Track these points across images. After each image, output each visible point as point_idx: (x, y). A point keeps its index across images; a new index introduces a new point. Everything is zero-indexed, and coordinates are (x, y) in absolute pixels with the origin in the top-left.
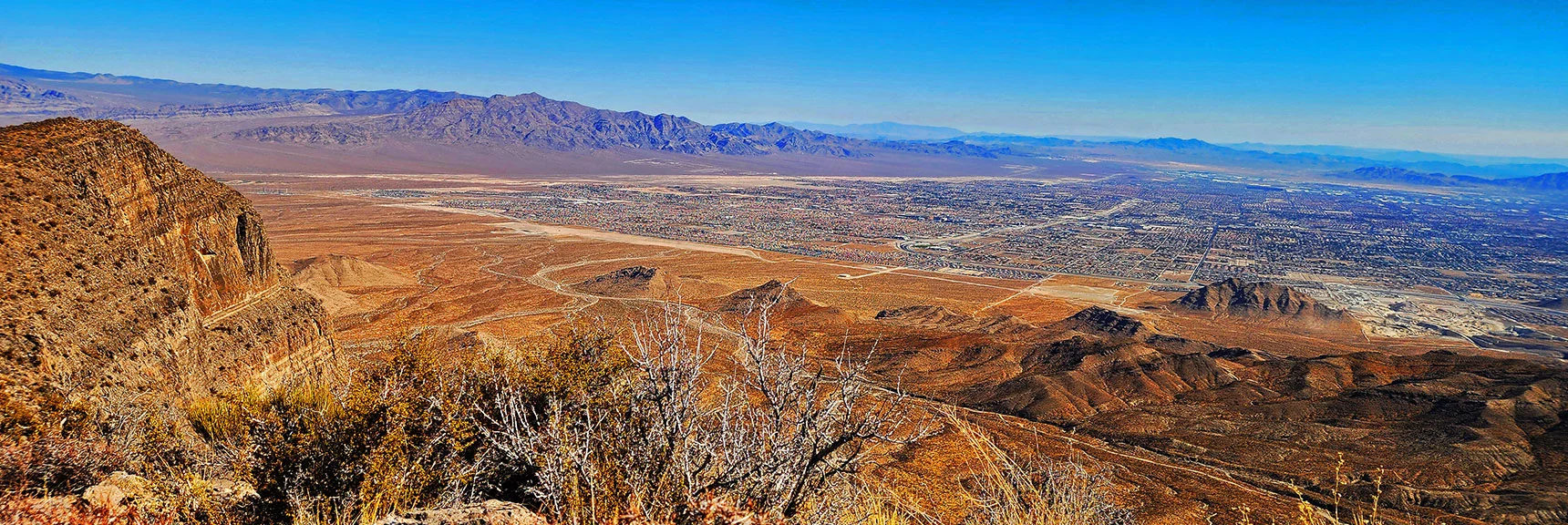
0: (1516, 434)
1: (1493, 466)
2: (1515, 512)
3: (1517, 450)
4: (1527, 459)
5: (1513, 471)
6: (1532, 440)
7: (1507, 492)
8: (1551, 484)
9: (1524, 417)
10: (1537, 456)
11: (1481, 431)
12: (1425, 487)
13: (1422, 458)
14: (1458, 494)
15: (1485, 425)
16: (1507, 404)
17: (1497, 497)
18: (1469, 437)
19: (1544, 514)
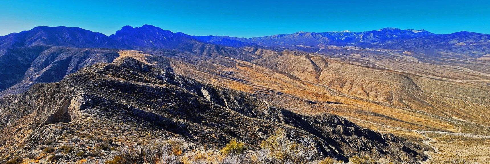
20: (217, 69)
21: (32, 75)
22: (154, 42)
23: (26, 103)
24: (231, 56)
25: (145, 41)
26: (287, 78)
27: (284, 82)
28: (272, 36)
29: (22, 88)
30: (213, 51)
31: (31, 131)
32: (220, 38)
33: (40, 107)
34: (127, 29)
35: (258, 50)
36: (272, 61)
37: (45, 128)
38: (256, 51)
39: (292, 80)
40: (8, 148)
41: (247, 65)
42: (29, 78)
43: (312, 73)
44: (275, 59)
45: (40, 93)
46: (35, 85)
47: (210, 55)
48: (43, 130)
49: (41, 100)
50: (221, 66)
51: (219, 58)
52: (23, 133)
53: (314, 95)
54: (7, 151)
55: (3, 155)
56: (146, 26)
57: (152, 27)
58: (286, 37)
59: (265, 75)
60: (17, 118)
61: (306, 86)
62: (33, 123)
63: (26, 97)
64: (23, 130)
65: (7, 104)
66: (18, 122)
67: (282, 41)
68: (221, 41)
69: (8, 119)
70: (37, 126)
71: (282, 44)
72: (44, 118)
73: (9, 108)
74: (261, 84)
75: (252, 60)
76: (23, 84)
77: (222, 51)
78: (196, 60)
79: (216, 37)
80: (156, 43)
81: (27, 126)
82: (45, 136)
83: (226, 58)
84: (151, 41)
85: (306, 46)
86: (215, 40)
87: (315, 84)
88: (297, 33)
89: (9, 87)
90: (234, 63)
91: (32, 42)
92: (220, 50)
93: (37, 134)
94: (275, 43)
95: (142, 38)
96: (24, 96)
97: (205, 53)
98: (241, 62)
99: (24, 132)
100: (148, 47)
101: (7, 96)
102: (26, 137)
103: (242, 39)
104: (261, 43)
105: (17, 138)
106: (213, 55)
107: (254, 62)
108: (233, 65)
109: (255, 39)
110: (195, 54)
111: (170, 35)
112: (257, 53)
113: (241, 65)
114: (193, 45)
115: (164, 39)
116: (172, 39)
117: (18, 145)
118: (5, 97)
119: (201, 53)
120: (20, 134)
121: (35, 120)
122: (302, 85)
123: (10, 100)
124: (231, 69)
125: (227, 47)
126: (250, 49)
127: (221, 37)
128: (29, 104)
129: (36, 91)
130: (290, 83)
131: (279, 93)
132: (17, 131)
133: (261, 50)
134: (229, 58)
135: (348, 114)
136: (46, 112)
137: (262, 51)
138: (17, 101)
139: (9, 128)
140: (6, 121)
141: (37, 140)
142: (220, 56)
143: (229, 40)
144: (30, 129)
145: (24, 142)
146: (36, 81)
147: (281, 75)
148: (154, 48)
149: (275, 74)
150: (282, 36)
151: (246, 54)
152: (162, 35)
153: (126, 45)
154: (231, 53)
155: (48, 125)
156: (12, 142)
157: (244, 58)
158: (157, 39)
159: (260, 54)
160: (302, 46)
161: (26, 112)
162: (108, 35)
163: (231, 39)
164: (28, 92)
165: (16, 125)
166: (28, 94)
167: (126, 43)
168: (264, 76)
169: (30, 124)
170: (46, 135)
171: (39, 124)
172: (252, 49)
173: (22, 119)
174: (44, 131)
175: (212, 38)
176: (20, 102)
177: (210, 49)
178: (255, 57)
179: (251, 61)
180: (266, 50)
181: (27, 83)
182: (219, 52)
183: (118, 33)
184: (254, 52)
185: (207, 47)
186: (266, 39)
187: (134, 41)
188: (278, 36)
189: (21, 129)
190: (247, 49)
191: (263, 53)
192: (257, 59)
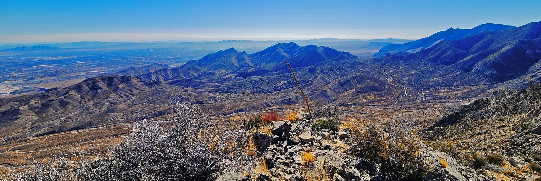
0: (31, 113)
1: (27, 123)
2: (37, 131)
3: (33, 117)
4: (36, 118)
5: (33, 122)
6: (36, 113)
7: (33, 127)
8: (44, 121)
9: (31, 108)
10: (39, 116)
11: (20, 116)
12: (7, 135)
13: (4, 129)
14: (19, 134)
15: (21, 114)
16: (26, 106)
17: (31, 130)
18: (17, 119)
19: (44, 128)
21: (536, 71)
23: (518, 101)
29: (519, 84)
31: (514, 133)
33: (533, 111)
37: (533, 137)
40: (486, 139)
42: (531, 75)
45: (538, 95)
46: (536, 84)
48: (530, 138)
49: (537, 102)
52: (505, 132)
54: (485, 141)
55: (481, 143)
60: (504, 113)
62: (519, 125)
63: (521, 95)
64: (506, 128)
65: (499, 97)
66: (504, 117)
69: (496, 112)
70: (522, 130)
72: (534, 124)
73: (500, 101)
76: (523, 80)
81: (511, 125)
82: (529, 146)
89: (507, 80)
93: (521, 139)
96: (519, 94)
99: (506, 130)
101: (502, 89)
102: (507, 137)
105: (497, 134)
117: (496, 140)
118: (500, 90)
120: (502, 131)
121: (522, 123)
123: (504, 93)
128: (522, 103)
129: (534, 90)
132: (500, 127)
136: (539, 118)
138: (510, 96)
139: (494, 121)
140: (493, 113)
141: (519, 146)
144: (514, 130)
145: (504, 140)
146: (539, 79)
155: (538, 136)
156: (492, 135)
161: (515, 111)
164: (525, 90)
165: (500, 120)
166: (524, 92)
169: (515, 125)
170: (532, 145)
171: (525, 129)
173: (509, 117)
174: (530, 140)
176: (512, 98)
181: (527, 80)
189: (505, 126)
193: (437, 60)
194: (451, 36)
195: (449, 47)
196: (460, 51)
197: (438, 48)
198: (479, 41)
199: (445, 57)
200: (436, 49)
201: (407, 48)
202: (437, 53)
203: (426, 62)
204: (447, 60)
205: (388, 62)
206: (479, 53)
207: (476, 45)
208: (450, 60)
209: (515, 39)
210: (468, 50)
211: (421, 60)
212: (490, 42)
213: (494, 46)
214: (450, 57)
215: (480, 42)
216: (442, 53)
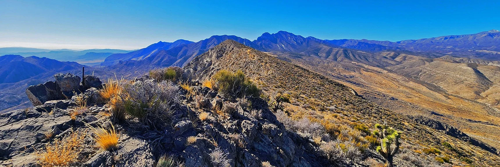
20: (337, 72)
22: (285, 46)
24: (360, 61)
25: (278, 45)
26: (424, 89)
27: (418, 92)
28: (434, 38)
30: (340, 55)
32: (355, 41)
34: (266, 35)
35: (401, 55)
36: (414, 68)
38: (397, 56)
39: (431, 92)
41: (376, 71)
43: (472, 86)
44: (419, 66)
47: (336, 59)
50: (342, 70)
51: (345, 62)
53: (450, 109)
56: (281, 32)
57: (285, 33)
58: (458, 39)
59: (394, 82)
61: (449, 100)
67: (450, 45)
68: (355, 45)
71: (449, 48)
74: (383, 90)
75: (387, 66)
77: (351, 55)
78: (319, 63)
79: (351, 41)
80: (286, 47)
83: (353, 62)
84: (283, 46)
85: (496, 52)
86: (348, 44)
87: (468, 100)
88: (484, 33)
90: (359, 68)
91: (209, 46)
92: (348, 54)
94: (437, 47)
95: (276, 43)
97: (331, 57)
98: (369, 68)
100: (279, 50)
103: (385, 42)
104: (412, 48)
106: (339, 59)
107: (389, 68)
108: (357, 69)
109: (406, 42)
110: (321, 57)
111: (301, 39)
112: (398, 59)
113: (367, 70)
114: (321, 49)
115: (294, 44)
116: (302, 43)
119: (327, 57)
122: (444, 98)
124: (353, 73)
125: (359, 52)
126: (389, 54)
127: (358, 40)
130: (425, 93)
131: (393, 99)
133: (404, 55)
134: (356, 63)
135: (493, 136)
137: (405, 57)
142: (346, 60)
143: (367, 44)
147: (417, 84)
148: (284, 51)
149: (410, 83)
150: (452, 37)
151: (380, 60)
152: (293, 40)
153: (262, 48)
154: (361, 58)
157: (377, 64)
158: (288, 43)
159: (402, 60)
160: (487, 52)
162: (252, 40)
163: (369, 43)
167: (263, 47)
168: (392, 83)
172: (392, 54)
175: (346, 42)
177: (337, 53)
178: (392, 63)
179: (385, 68)
180: (412, 56)
182: (347, 56)
183: (259, 39)
184: (393, 58)
185: (335, 50)
186: (423, 43)
187: (270, 46)
188: (446, 38)
190: (384, 54)
191: (406, 59)
192: (394, 65)
193: (160, 64)
194: (162, 48)
195: (165, 54)
196: (172, 57)
197: (158, 55)
198: (180, 51)
199: (164, 62)
200: (157, 56)
201: (131, 57)
202: (159, 59)
203: (153, 66)
204: (166, 64)
205: (122, 68)
206: (183, 58)
207: (179, 53)
208: (168, 64)
209: (197, 49)
210: (176, 56)
211: (149, 65)
212: (185, 52)
213: (188, 53)
214: (167, 61)
215: (182, 51)
216: (162, 59)
